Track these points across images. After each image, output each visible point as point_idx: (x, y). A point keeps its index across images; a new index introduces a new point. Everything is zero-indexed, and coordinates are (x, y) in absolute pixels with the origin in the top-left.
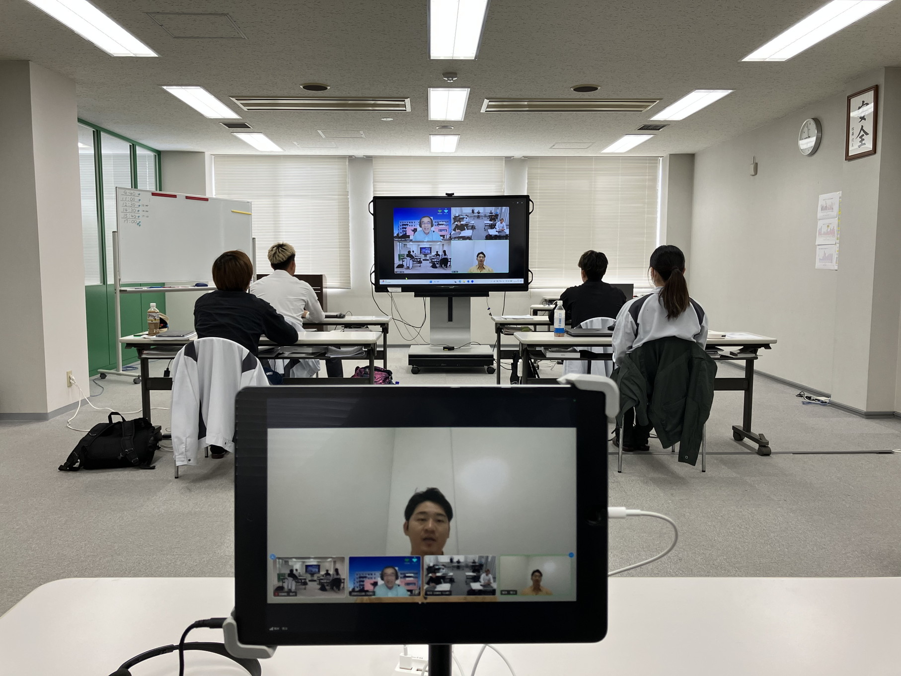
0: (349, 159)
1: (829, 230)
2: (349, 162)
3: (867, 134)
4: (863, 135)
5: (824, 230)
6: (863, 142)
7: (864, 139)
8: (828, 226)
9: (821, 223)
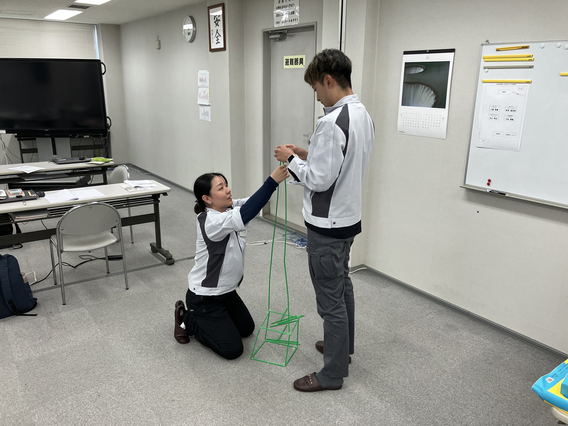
1: (205, 95)
3: (220, 36)
4: (218, 36)
5: (202, 94)
6: (218, 41)
7: (219, 39)
8: (204, 92)
9: (200, 89)
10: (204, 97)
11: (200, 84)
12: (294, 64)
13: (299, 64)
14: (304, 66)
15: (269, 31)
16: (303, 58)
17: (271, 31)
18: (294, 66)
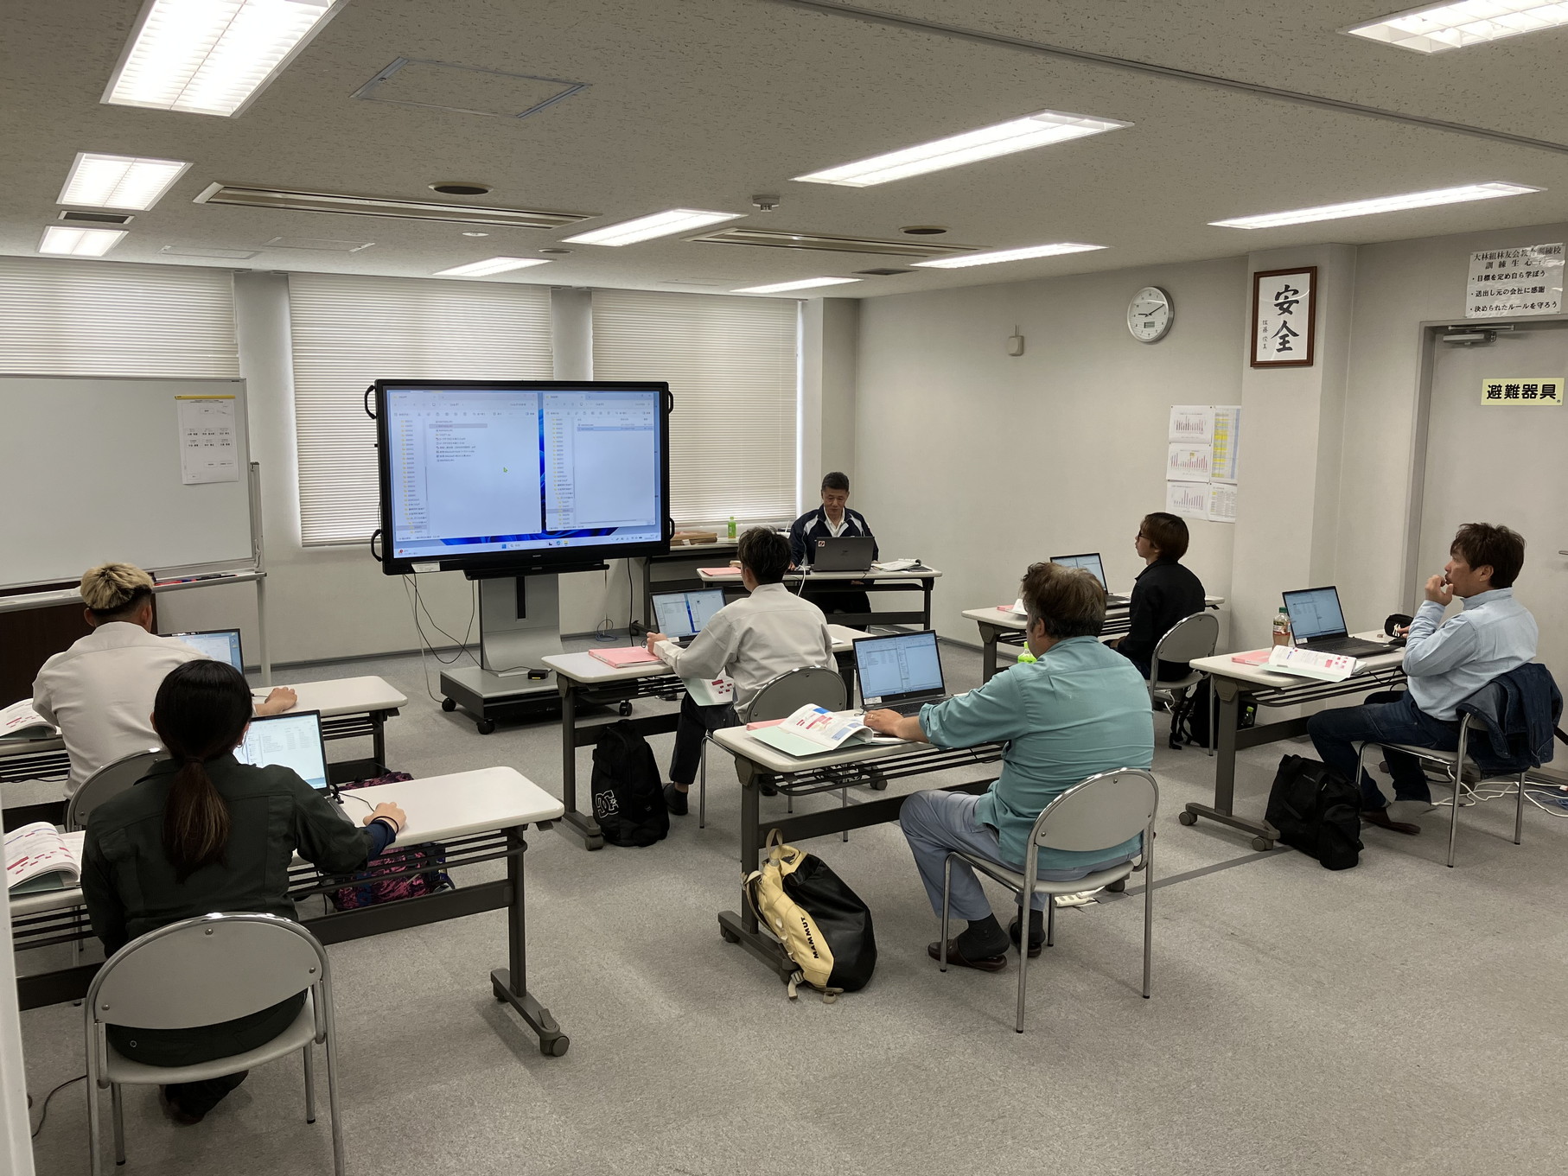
0: (235, 275)
1: (1194, 459)
2: (235, 282)
3: (1295, 335)
4: (1287, 335)
5: (1184, 458)
6: (1287, 345)
7: (1288, 342)
8: (1192, 454)
9: (1173, 448)
10: (1190, 465)
11: (1173, 434)
12: (1520, 396)
13: (1538, 396)
14: (1559, 401)
15: (1447, 327)
16: (1554, 385)
17: (1452, 326)
18: (1520, 401)
